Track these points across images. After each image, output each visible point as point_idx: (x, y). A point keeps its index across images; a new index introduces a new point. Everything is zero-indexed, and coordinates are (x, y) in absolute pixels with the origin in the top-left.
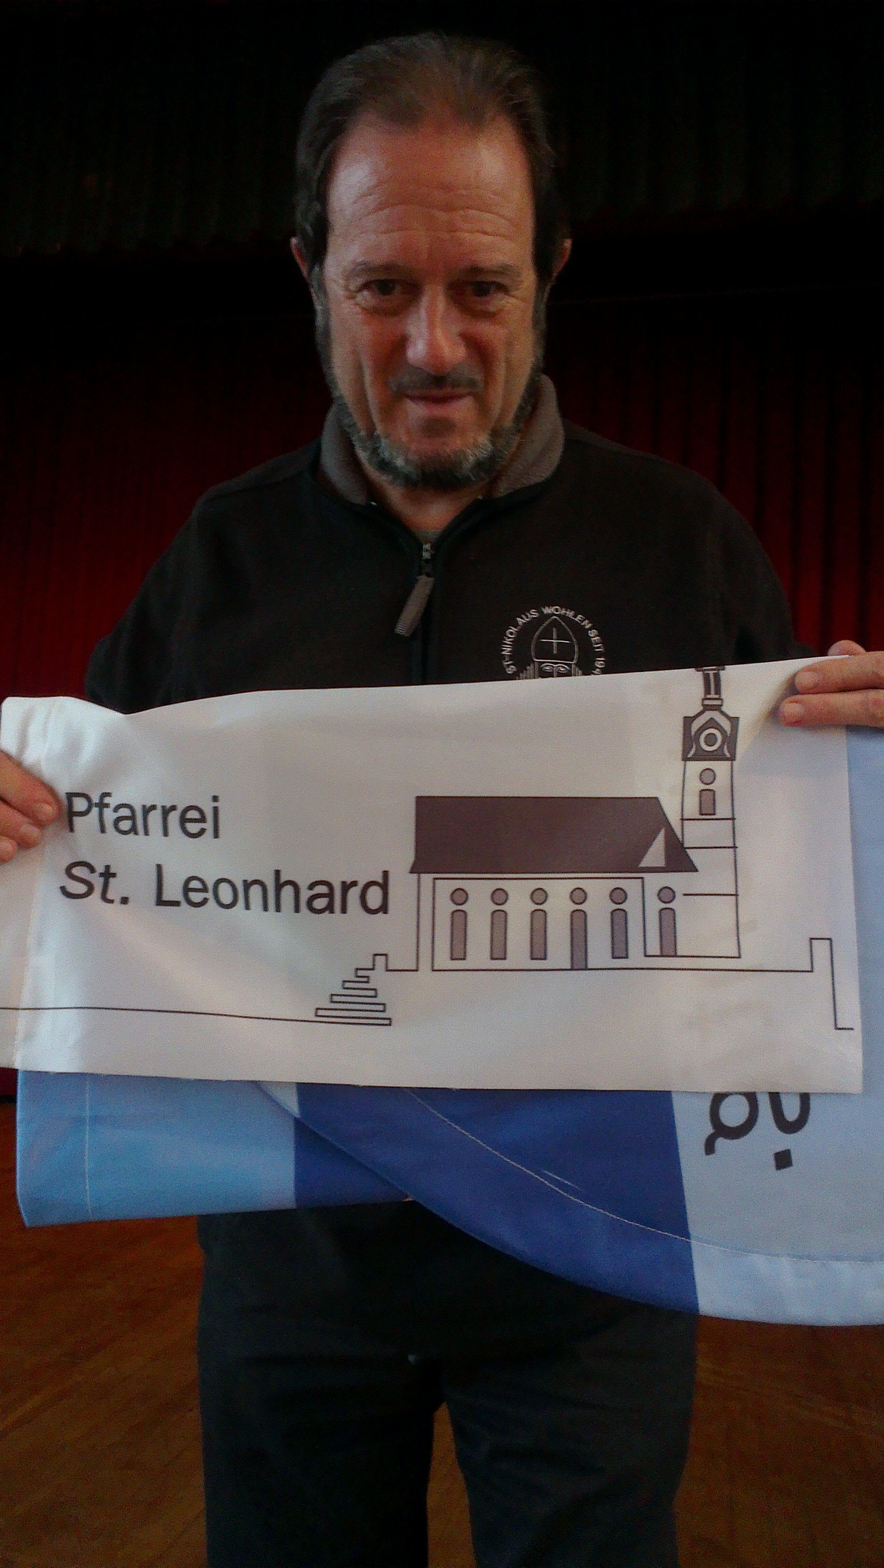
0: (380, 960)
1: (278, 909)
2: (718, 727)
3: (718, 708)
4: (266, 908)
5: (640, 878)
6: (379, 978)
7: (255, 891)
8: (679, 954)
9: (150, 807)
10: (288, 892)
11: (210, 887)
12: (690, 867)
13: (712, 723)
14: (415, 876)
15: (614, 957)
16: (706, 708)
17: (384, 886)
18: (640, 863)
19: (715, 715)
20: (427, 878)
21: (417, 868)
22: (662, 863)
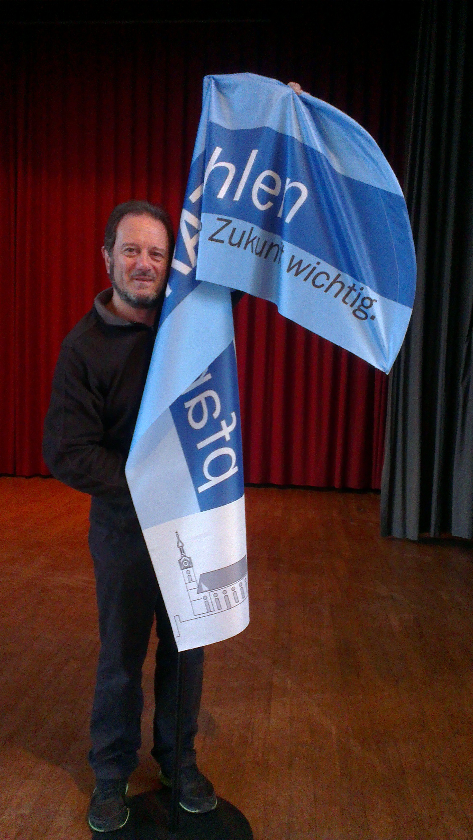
2: (186, 560)
3: (185, 556)
13: (185, 560)
16: (183, 557)
19: (184, 558)
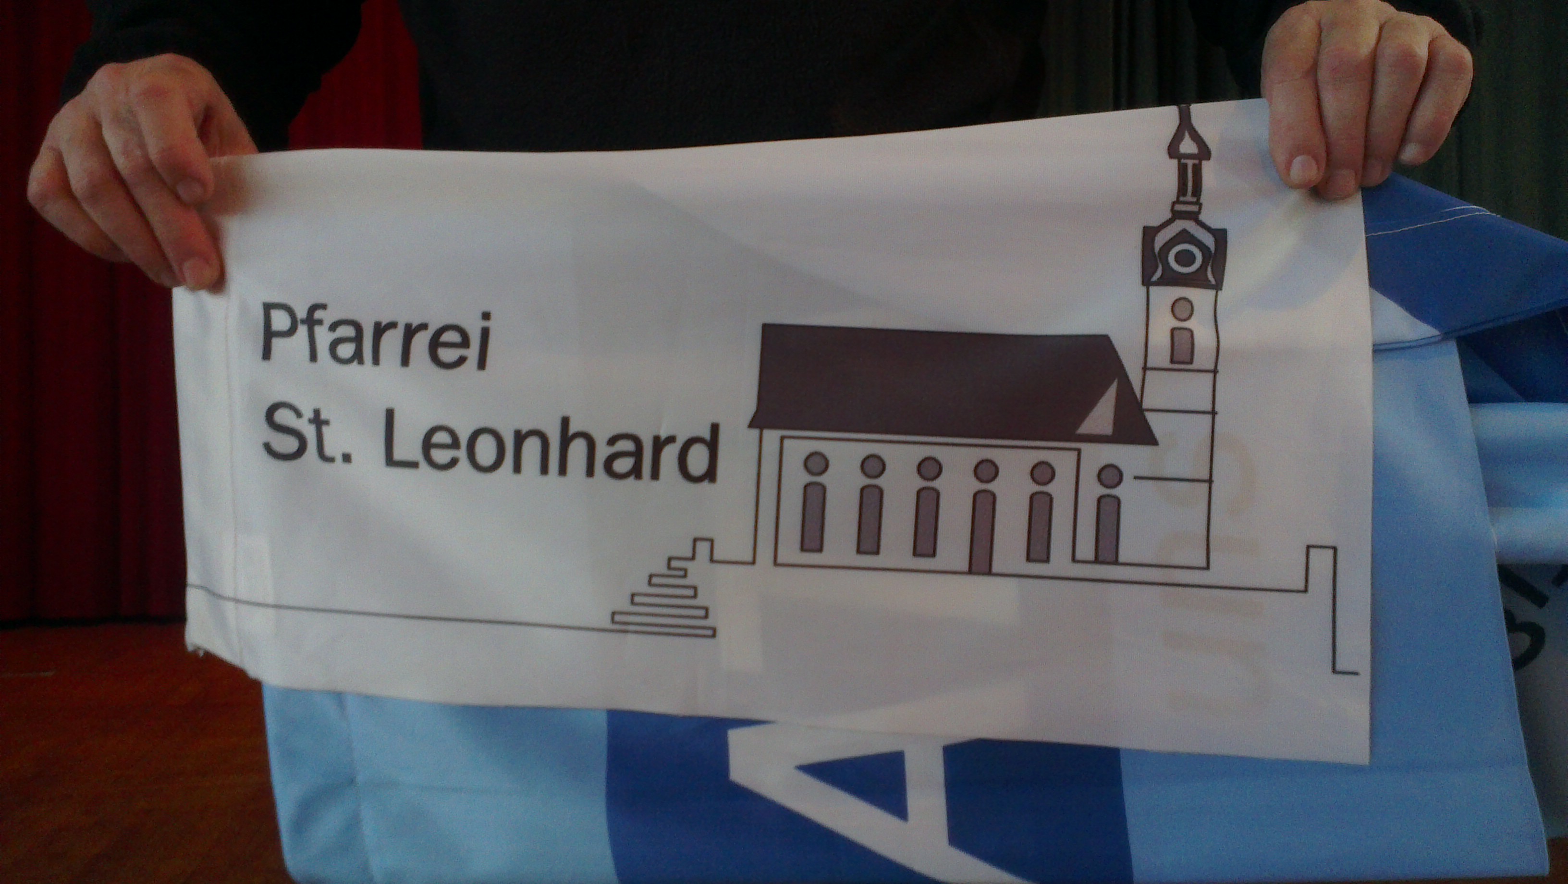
0: (703, 549)
1: (563, 471)
2: (1196, 241)
3: (1194, 217)
4: (544, 470)
5: (1074, 449)
6: (698, 572)
7: (532, 447)
8: (1122, 559)
9: (385, 326)
10: (578, 448)
11: (464, 442)
12: (1148, 438)
13: (1187, 236)
14: (755, 432)
15: (1029, 559)
16: (1176, 215)
17: (713, 445)
18: (1077, 429)
19: (1189, 226)
20: (772, 436)
21: (759, 422)
22: (1107, 429)
